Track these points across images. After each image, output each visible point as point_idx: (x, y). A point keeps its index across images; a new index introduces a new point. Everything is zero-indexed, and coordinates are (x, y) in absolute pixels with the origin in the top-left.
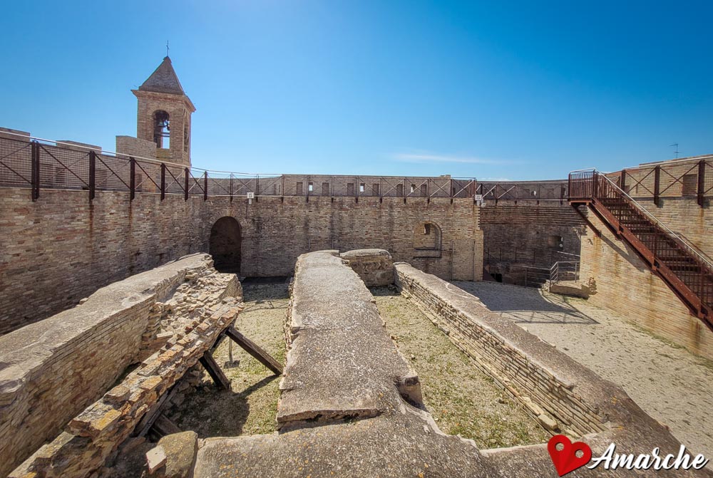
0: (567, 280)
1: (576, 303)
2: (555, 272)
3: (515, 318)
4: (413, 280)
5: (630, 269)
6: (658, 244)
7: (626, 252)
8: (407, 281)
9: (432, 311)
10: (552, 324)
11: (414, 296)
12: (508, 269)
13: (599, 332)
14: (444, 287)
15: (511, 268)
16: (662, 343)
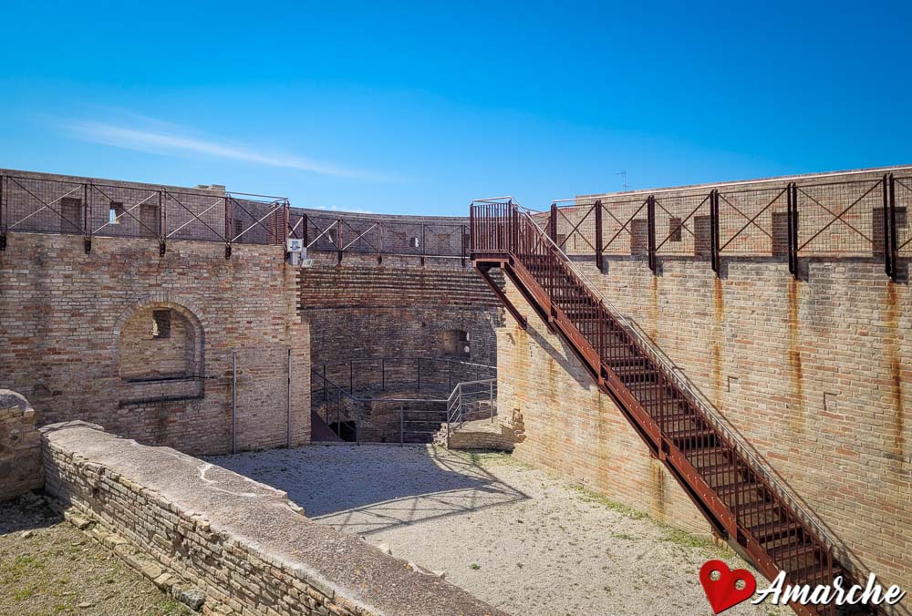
0: (478, 418)
1: (494, 465)
2: (456, 404)
3: (379, 520)
4: (102, 471)
5: (570, 386)
6: (604, 337)
7: (563, 354)
8: (84, 477)
9: (159, 552)
10: (450, 518)
11: (104, 518)
12: (367, 408)
13: (531, 515)
14: (194, 476)
15: (374, 406)
16: (619, 515)
